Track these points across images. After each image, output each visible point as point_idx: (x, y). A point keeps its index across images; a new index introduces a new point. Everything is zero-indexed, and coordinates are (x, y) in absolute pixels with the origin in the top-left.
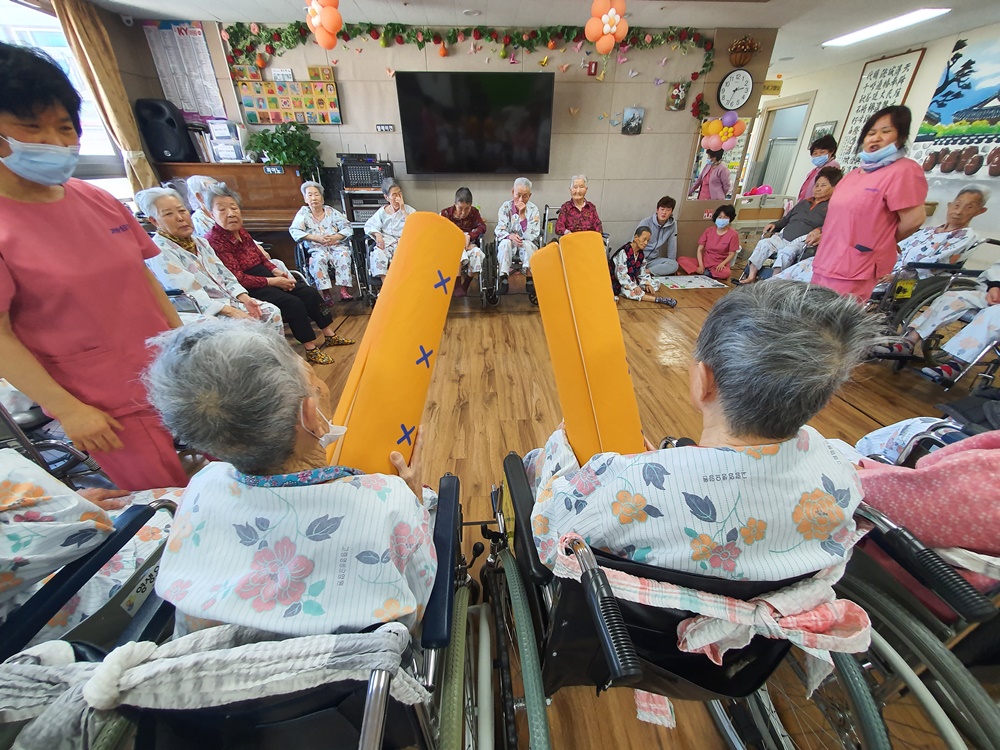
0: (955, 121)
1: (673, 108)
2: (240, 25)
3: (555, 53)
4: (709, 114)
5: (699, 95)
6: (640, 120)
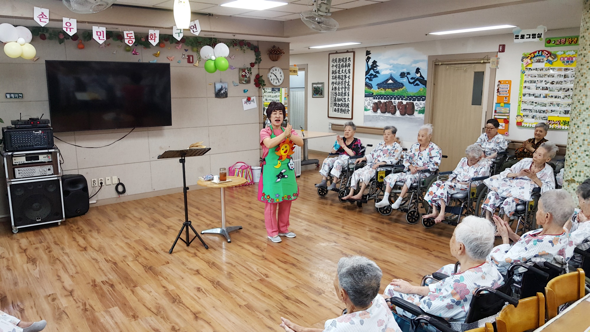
0: (379, 89)
3: (164, 49)
4: (265, 85)
5: (257, 75)
6: (226, 89)
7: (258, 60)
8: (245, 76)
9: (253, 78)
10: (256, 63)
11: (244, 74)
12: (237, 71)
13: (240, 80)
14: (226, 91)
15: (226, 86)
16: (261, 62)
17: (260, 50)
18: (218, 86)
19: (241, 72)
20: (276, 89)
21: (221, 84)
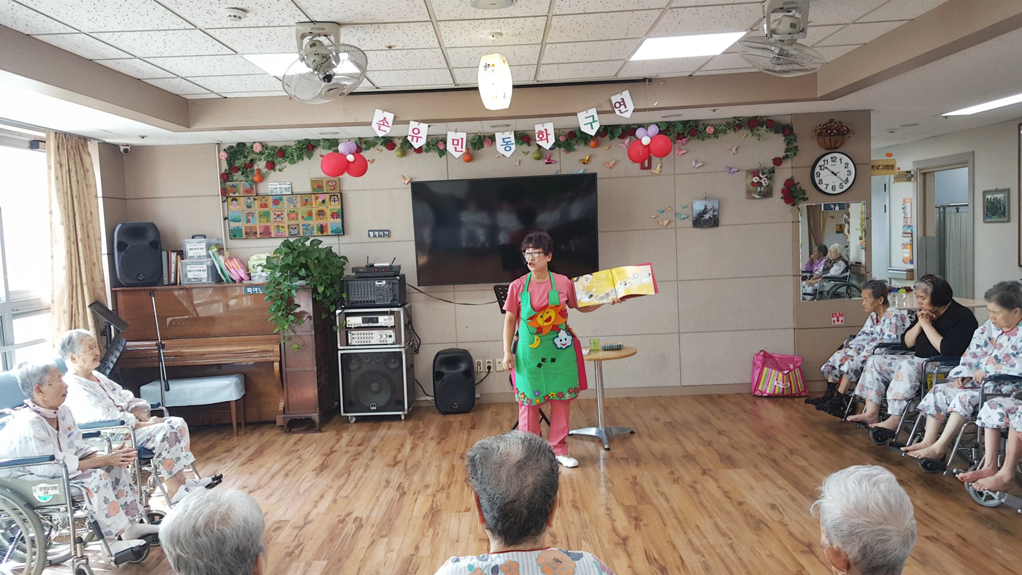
1: (756, 196)
2: (241, 145)
3: (598, 150)
4: (807, 199)
5: (787, 181)
6: (714, 211)
7: (792, 151)
8: (759, 184)
9: (779, 186)
10: (787, 157)
11: (756, 179)
12: (742, 174)
13: (749, 193)
14: (714, 216)
15: (716, 206)
16: (798, 154)
17: (794, 132)
18: (699, 206)
19: (750, 177)
20: (835, 205)
21: (705, 202)
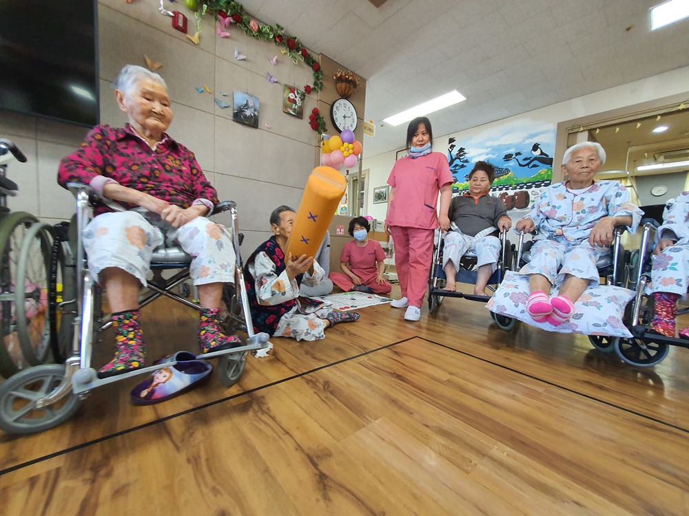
1: (292, 113)
4: (327, 130)
5: (314, 110)
6: (255, 110)
7: (318, 86)
8: (294, 102)
9: (308, 113)
10: (314, 89)
11: (292, 96)
12: (280, 88)
13: (285, 106)
14: (255, 115)
15: (257, 106)
16: (322, 90)
17: (322, 70)
18: (239, 100)
19: (287, 91)
21: (246, 98)
